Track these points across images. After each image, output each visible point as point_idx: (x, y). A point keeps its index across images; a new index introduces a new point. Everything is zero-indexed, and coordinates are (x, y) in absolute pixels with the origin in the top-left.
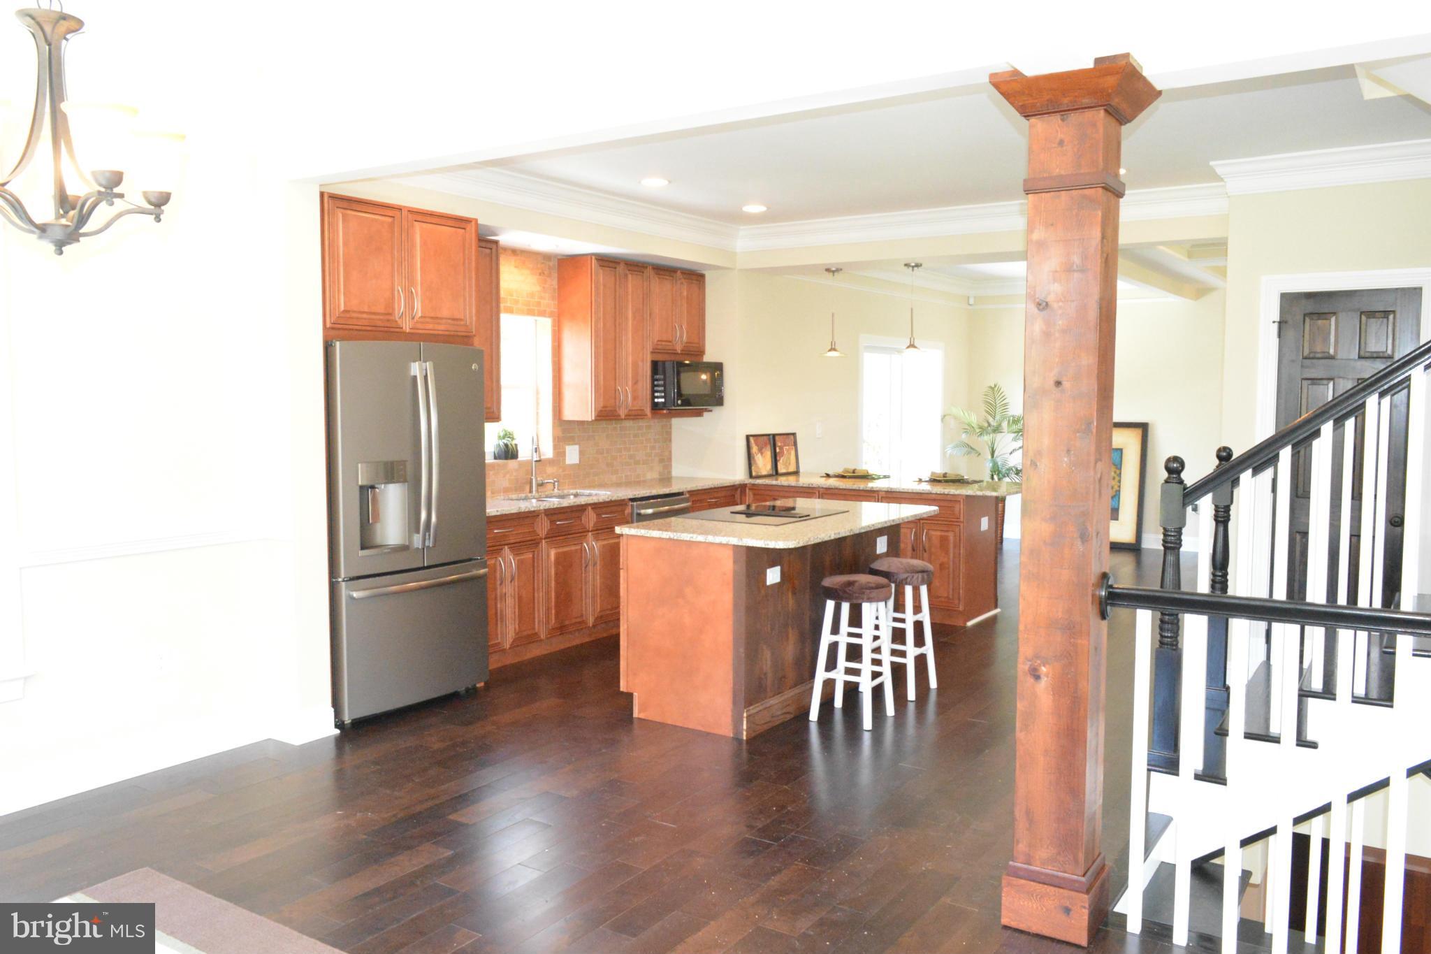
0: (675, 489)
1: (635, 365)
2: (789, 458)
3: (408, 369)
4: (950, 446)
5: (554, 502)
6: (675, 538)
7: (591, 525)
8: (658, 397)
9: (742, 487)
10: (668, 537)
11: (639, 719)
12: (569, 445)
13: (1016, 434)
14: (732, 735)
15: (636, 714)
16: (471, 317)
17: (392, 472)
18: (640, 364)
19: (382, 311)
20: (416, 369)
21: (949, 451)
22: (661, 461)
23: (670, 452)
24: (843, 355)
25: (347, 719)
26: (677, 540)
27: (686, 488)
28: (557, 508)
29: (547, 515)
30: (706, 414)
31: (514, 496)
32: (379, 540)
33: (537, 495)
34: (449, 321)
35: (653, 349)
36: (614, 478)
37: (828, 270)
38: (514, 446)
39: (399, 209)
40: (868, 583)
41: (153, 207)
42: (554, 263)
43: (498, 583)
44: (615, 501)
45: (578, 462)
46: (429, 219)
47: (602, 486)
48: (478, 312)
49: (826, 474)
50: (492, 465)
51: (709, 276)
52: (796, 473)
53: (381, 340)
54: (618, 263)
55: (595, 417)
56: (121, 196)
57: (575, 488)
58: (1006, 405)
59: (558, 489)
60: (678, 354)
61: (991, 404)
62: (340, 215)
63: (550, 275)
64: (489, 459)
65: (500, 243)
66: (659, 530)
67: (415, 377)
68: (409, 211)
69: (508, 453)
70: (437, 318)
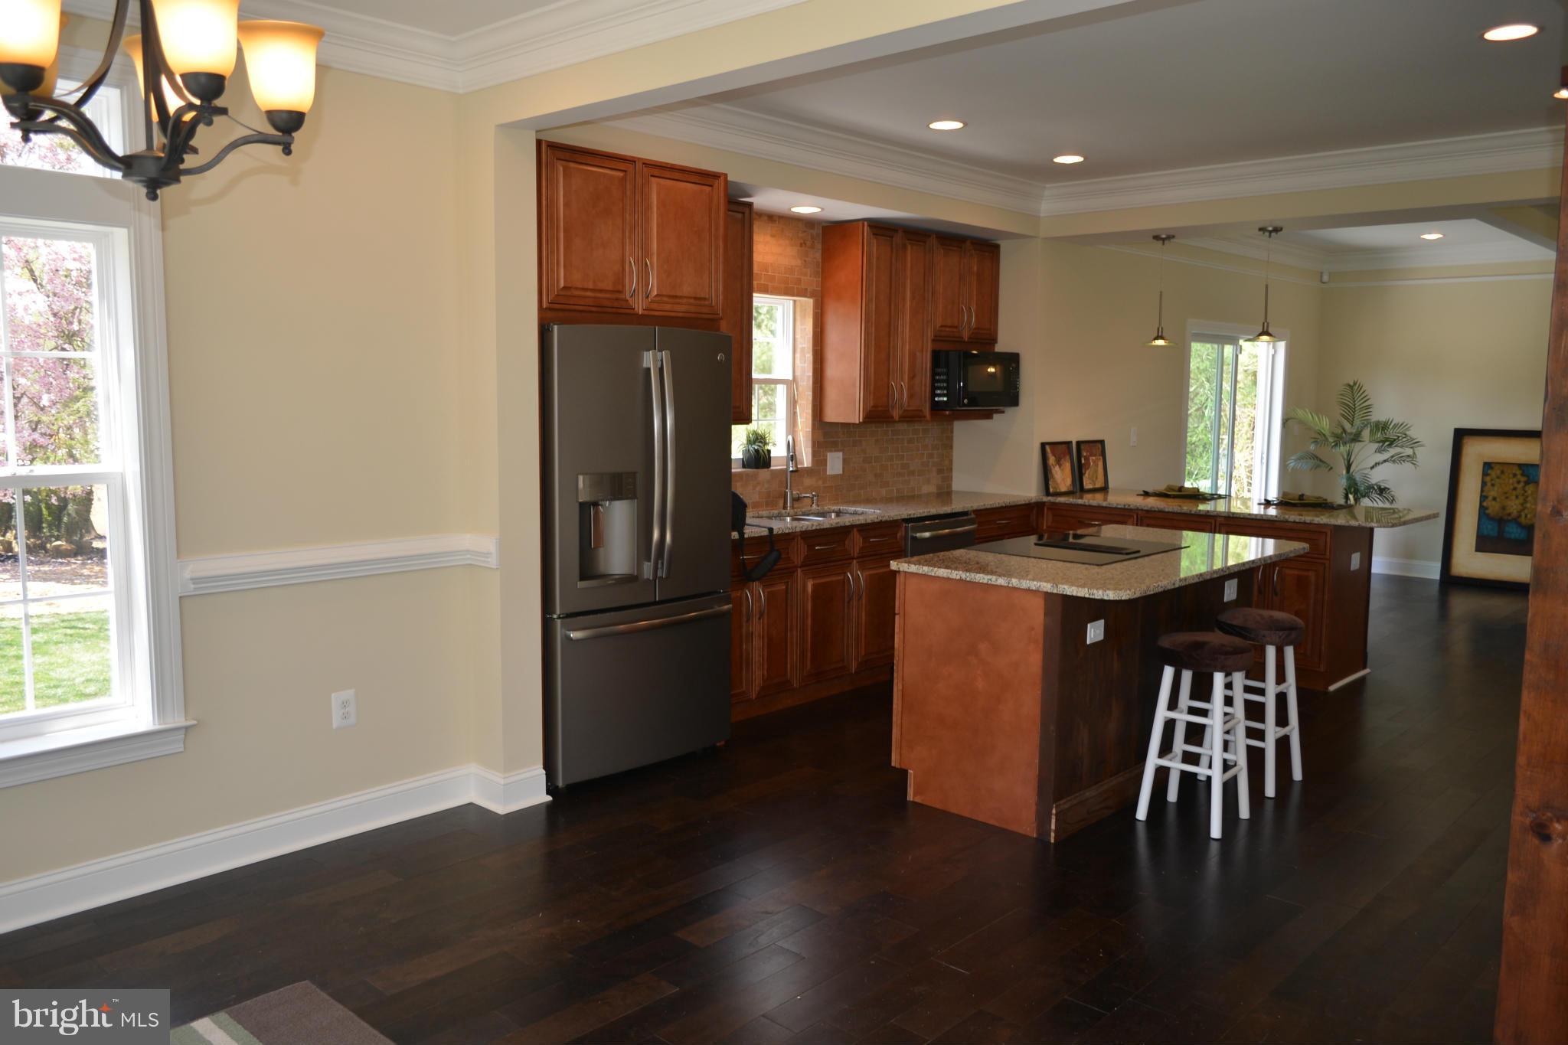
0: (956, 506)
1: (913, 356)
2: (1096, 471)
3: (640, 359)
4: (1293, 458)
5: (814, 521)
6: (968, 579)
7: (856, 552)
8: (939, 395)
9: (1038, 506)
10: (958, 577)
11: (914, 803)
12: (831, 451)
13: (1381, 444)
14: (1035, 836)
15: (910, 797)
16: (717, 296)
17: (619, 486)
18: (918, 354)
19: (610, 288)
20: (649, 359)
21: (1292, 464)
22: (940, 471)
23: (951, 461)
24: (1171, 344)
25: (560, 784)
26: (969, 582)
27: (972, 507)
28: (816, 530)
29: (803, 538)
30: (995, 416)
31: (765, 513)
32: (602, 568)
33: (792, 512)
34: (692, 301)
35: (935, 336)
36: (883, 492)
37: (1157, 238)
38: (766, 453)
39: (633, 161)
40: (1223, 645)
41: (280, 134)
42: (818, 231)
43: (745, 619)
44: (886, 522)
45: (841, 472)
46: (668, 174)
47: (869, 501)
48: (725, 287)
49: (1144, 492)
50: (740, 474)
51: (1005, 246)
52: (1104, 489)
53: (607, 323)
54: (896, 231)
55: (864, 418)
56: (223, 111)
57: (837, 504)
58: (1368, 407)
59: (818, 505)
60: (964, 342)
61: (1348, 405)
62: (561, 169)
63: (812, 247)
64: (736, 469)
65: (755, 205)
66: (947, 567)
67: (649, 369)
68: (644, 164)
69: (759, 459)
70: (676, 297)
